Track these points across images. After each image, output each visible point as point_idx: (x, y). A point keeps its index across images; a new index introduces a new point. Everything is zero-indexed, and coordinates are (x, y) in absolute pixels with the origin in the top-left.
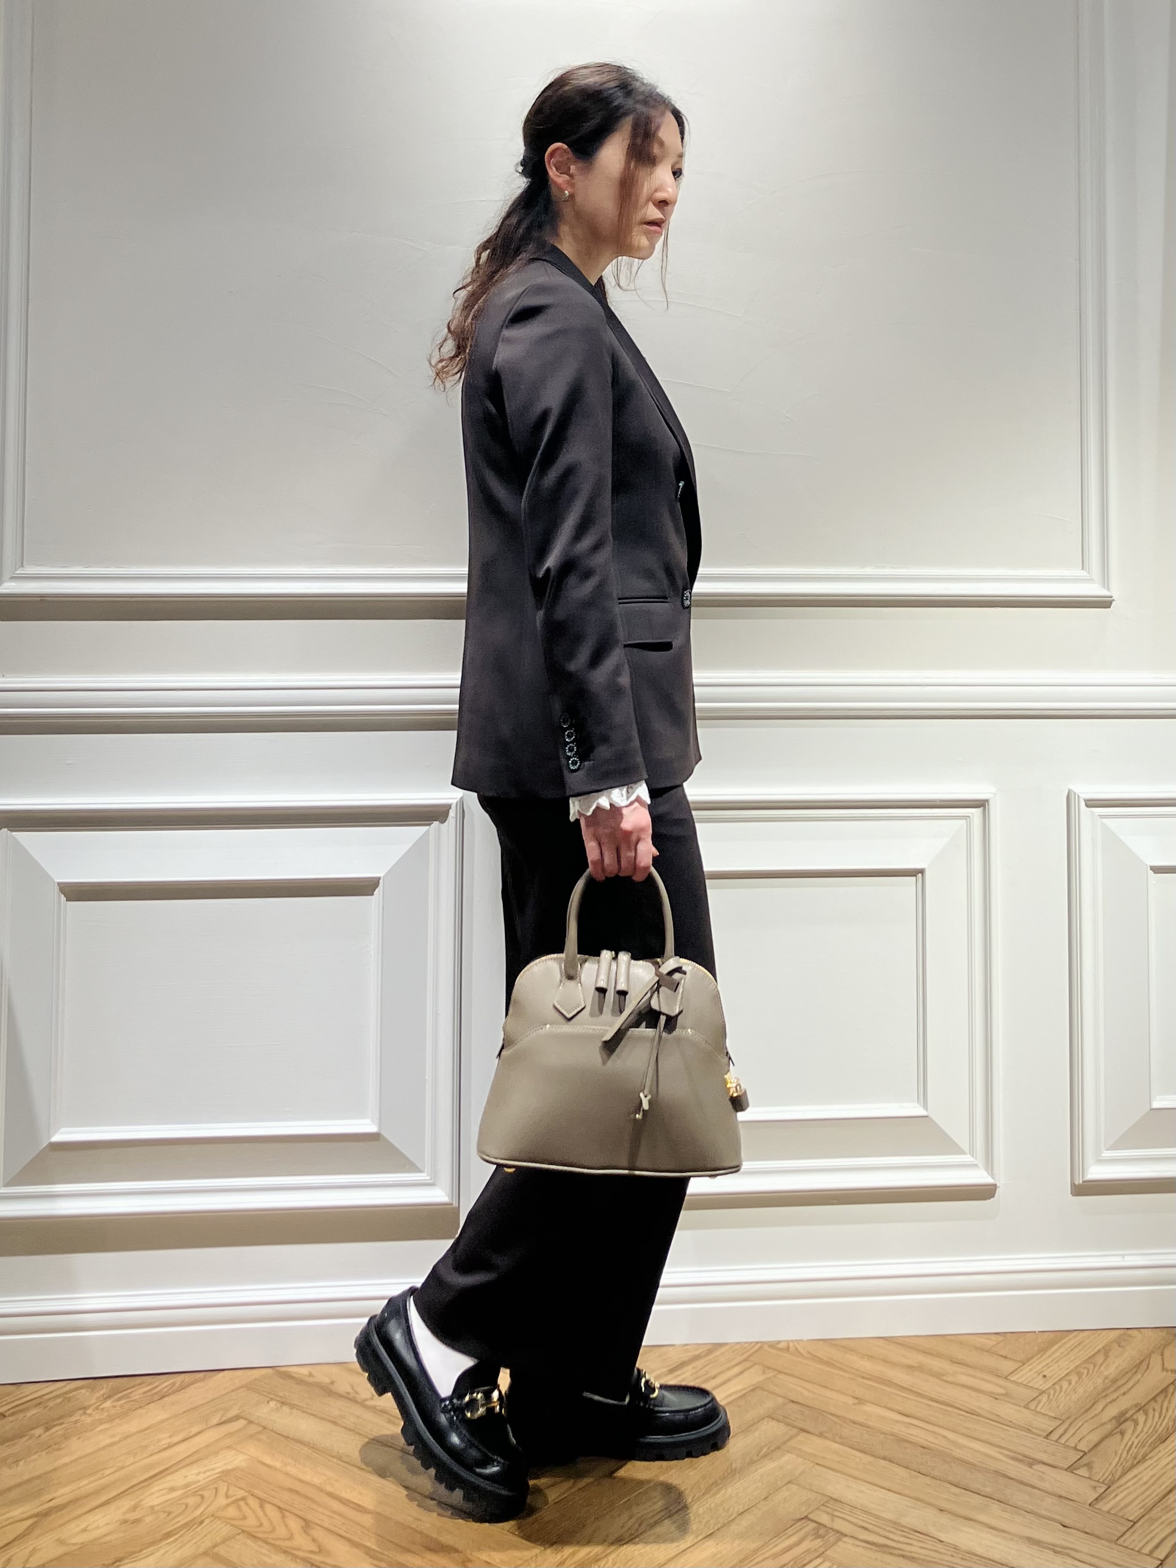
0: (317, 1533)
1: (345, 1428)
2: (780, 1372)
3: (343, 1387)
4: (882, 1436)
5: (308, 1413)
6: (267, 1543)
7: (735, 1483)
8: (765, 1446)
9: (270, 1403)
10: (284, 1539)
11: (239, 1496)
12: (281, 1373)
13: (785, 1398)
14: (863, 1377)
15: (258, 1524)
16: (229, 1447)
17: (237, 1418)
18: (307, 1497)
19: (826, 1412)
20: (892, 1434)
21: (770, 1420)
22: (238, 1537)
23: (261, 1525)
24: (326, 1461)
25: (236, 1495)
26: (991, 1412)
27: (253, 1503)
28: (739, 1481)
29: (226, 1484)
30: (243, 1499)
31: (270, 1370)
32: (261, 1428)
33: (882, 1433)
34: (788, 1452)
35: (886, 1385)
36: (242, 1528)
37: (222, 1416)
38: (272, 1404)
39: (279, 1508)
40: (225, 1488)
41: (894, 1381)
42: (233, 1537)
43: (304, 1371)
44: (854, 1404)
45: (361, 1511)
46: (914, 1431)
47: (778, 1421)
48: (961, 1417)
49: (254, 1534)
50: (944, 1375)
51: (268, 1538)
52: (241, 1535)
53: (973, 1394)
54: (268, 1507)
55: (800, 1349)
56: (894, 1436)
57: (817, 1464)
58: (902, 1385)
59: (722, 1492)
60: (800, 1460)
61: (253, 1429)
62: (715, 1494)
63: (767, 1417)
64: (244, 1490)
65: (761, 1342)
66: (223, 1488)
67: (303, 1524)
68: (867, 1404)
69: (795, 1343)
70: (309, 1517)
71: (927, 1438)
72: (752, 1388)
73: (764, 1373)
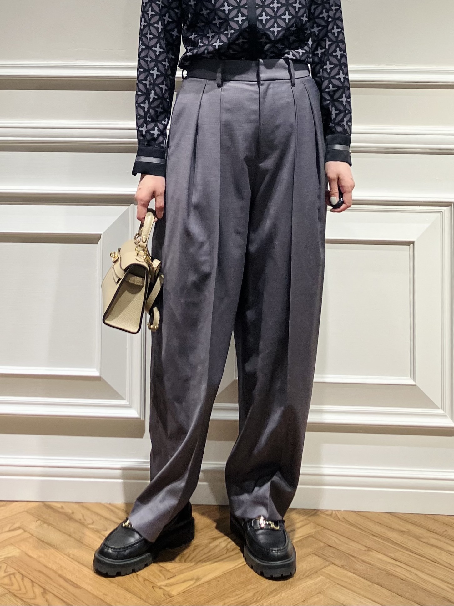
0: (49, 597)
1: (75, 539)
2: (325, 528)
3: (78, 516)
4: (379, 571)
5: (57, 529)
6: (21, 600)
7: (287, 591)
8: (309, 570)
9: (38, 521)
10: (30, 599)
11: (11, 573)
12: (46, 505)
13: (325, 543)
14: (373, 535)
15: (19, 589)
16: (11, 544)
17: (19, 528)
18: (48, 576)
19: (349, 554)
20: (385, 570)
21: (314, 555)
22: (7, 595)
23: (20, 590)
24: (62, 557)
25: (10, 572)
26: (447, 562)
27: (18, 576)
28: (290, 589)
29: (5, 565)
30: (14, 574)
31: (41, 504)
32: (30, 535)
33: (379, 569)
34: (322, 575)
35: (386, 541)
36: (9, 590)
37: (11, 526)
38: (39, 522)
39: (31, 580)
40: (5, 568)
41: (391, 539)
42: (4, 595)
43: (59, 505)
44: (365, 550)
45: (75, 587)
46: (398, 570)
47: (319, 556)
48: (428, 564)
49: (15, 594)
50: (421, 538)
51: (22, 597)
52: (8, 594)
53: (438, 550)
54: (25, 579)
55: (339, 516)
56: (386, 571)
57: (337, 584)
58: (396, 541)
59: (279, 595)
60: (328, 580)
61: (26, 535)
62: (274, 596)
63: (314, 553)
64: (15, 569)
65: (316, 509)
66: (4, 566)
67: (42, 590)
68: (374, 551)
69: (336, 511)
70: (47, 587)
71: (406, 575)
72: (306, 536)
73: (315, 527)
